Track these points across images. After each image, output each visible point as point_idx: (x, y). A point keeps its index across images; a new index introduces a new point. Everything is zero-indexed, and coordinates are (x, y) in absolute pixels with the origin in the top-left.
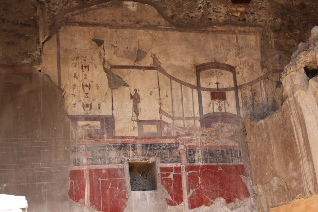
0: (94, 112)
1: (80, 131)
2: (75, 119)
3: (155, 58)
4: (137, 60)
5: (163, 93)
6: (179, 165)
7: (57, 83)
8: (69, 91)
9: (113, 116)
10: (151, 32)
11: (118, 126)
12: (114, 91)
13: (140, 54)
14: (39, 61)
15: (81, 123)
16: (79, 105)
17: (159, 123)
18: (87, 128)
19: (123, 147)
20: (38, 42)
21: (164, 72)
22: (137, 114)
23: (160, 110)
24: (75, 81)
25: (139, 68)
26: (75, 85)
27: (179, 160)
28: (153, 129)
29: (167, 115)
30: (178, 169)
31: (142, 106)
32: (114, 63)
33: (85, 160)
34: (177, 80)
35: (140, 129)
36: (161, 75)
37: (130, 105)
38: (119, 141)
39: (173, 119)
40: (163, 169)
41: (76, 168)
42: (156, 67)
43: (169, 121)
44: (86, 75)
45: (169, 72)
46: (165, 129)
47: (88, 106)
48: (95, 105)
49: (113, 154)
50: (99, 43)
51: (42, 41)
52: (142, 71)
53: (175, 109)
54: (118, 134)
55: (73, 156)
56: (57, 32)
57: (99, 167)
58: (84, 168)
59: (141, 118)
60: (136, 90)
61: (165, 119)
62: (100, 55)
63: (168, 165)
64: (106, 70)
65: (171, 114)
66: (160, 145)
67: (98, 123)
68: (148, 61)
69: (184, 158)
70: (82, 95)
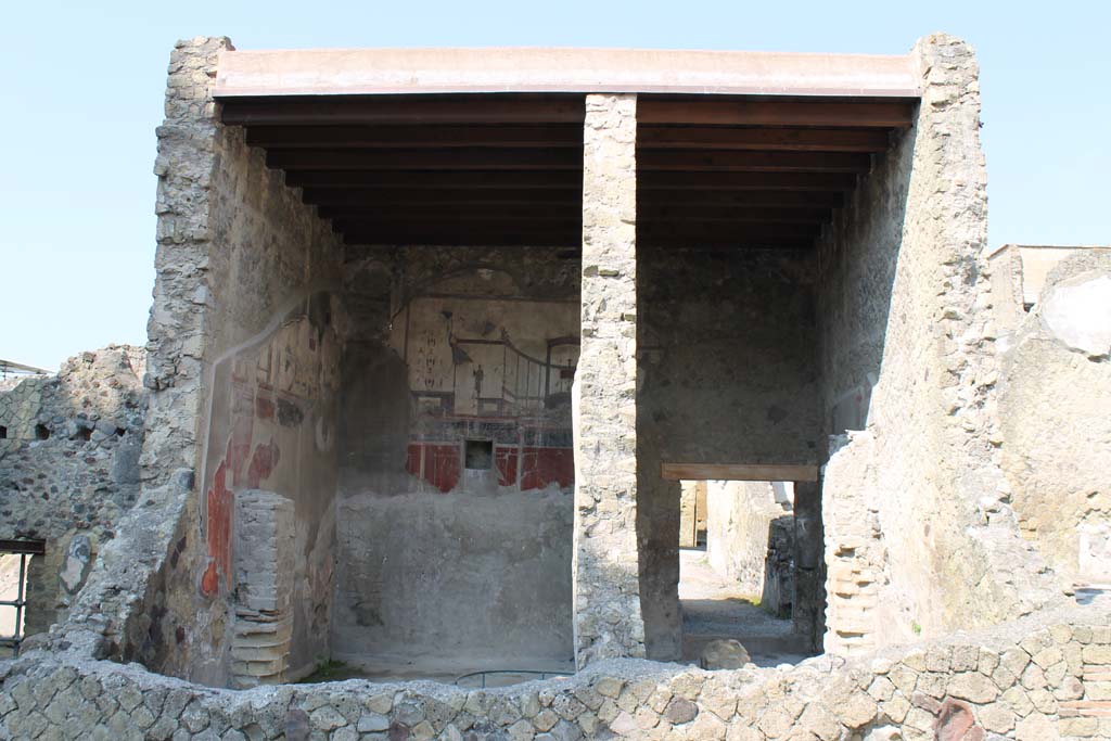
0: (435, 389)
1: (421, 406)
2: (417, 395)
3: (504, 332)
4: (486, 333)
5: (509, 370)
6: (516, 446)
7: (402, 356)
8: (413, 366)
9: (453, 394)
10: (503, 302)
11: (458, 403)
12: (458, 368)
13: (488, 327)
14: (387, 337)
15: (421, 399)
16: (422, 380)
17: (501, 402)
18: (427, 404)
19: (461, 425)
20: (389, 316)
21: (512, 348)
22: (479, 392)
23: (503, 388)
24: (421, 356)
25: (486, 342)
26: (419, 361)
27: (516, 441)
28: (494, 407)
29: (509, 393)
30: (515, 451)
31: (484, 383)
32: (461, 337)
33: (422, 437)
34: (524, 356)
35: (480, 407)
36: (508, 350)
37: (471, 381)
38: (458, 419)
39: (516, 398)
40: (499, 449)
41: (414, 443)
42: (504, 341)
43: (511, 400)
44: (431, 350)
45: (517, 347)
46: (506, 408)
47: (431, 382)
48: (437, 381)
49: (450, 431)
50: (448, 315)
51: (392, 315)
52: (488, 346)
53: (520, 387)
54: (456, 412)
55: (412, 432)
56: (408, 306)
57: (435, 443)
58: (422, 444)
59: (481, 396)
60: (480, 366)
61: (508, 398)
62: (448, 328)
63: (505, 446)
64: (451, 345)
65: (514, 393)
66: (499, 425)
67: (439, 399)
68: (496, 335)
69: (522, 439)
70: (426, 370)
